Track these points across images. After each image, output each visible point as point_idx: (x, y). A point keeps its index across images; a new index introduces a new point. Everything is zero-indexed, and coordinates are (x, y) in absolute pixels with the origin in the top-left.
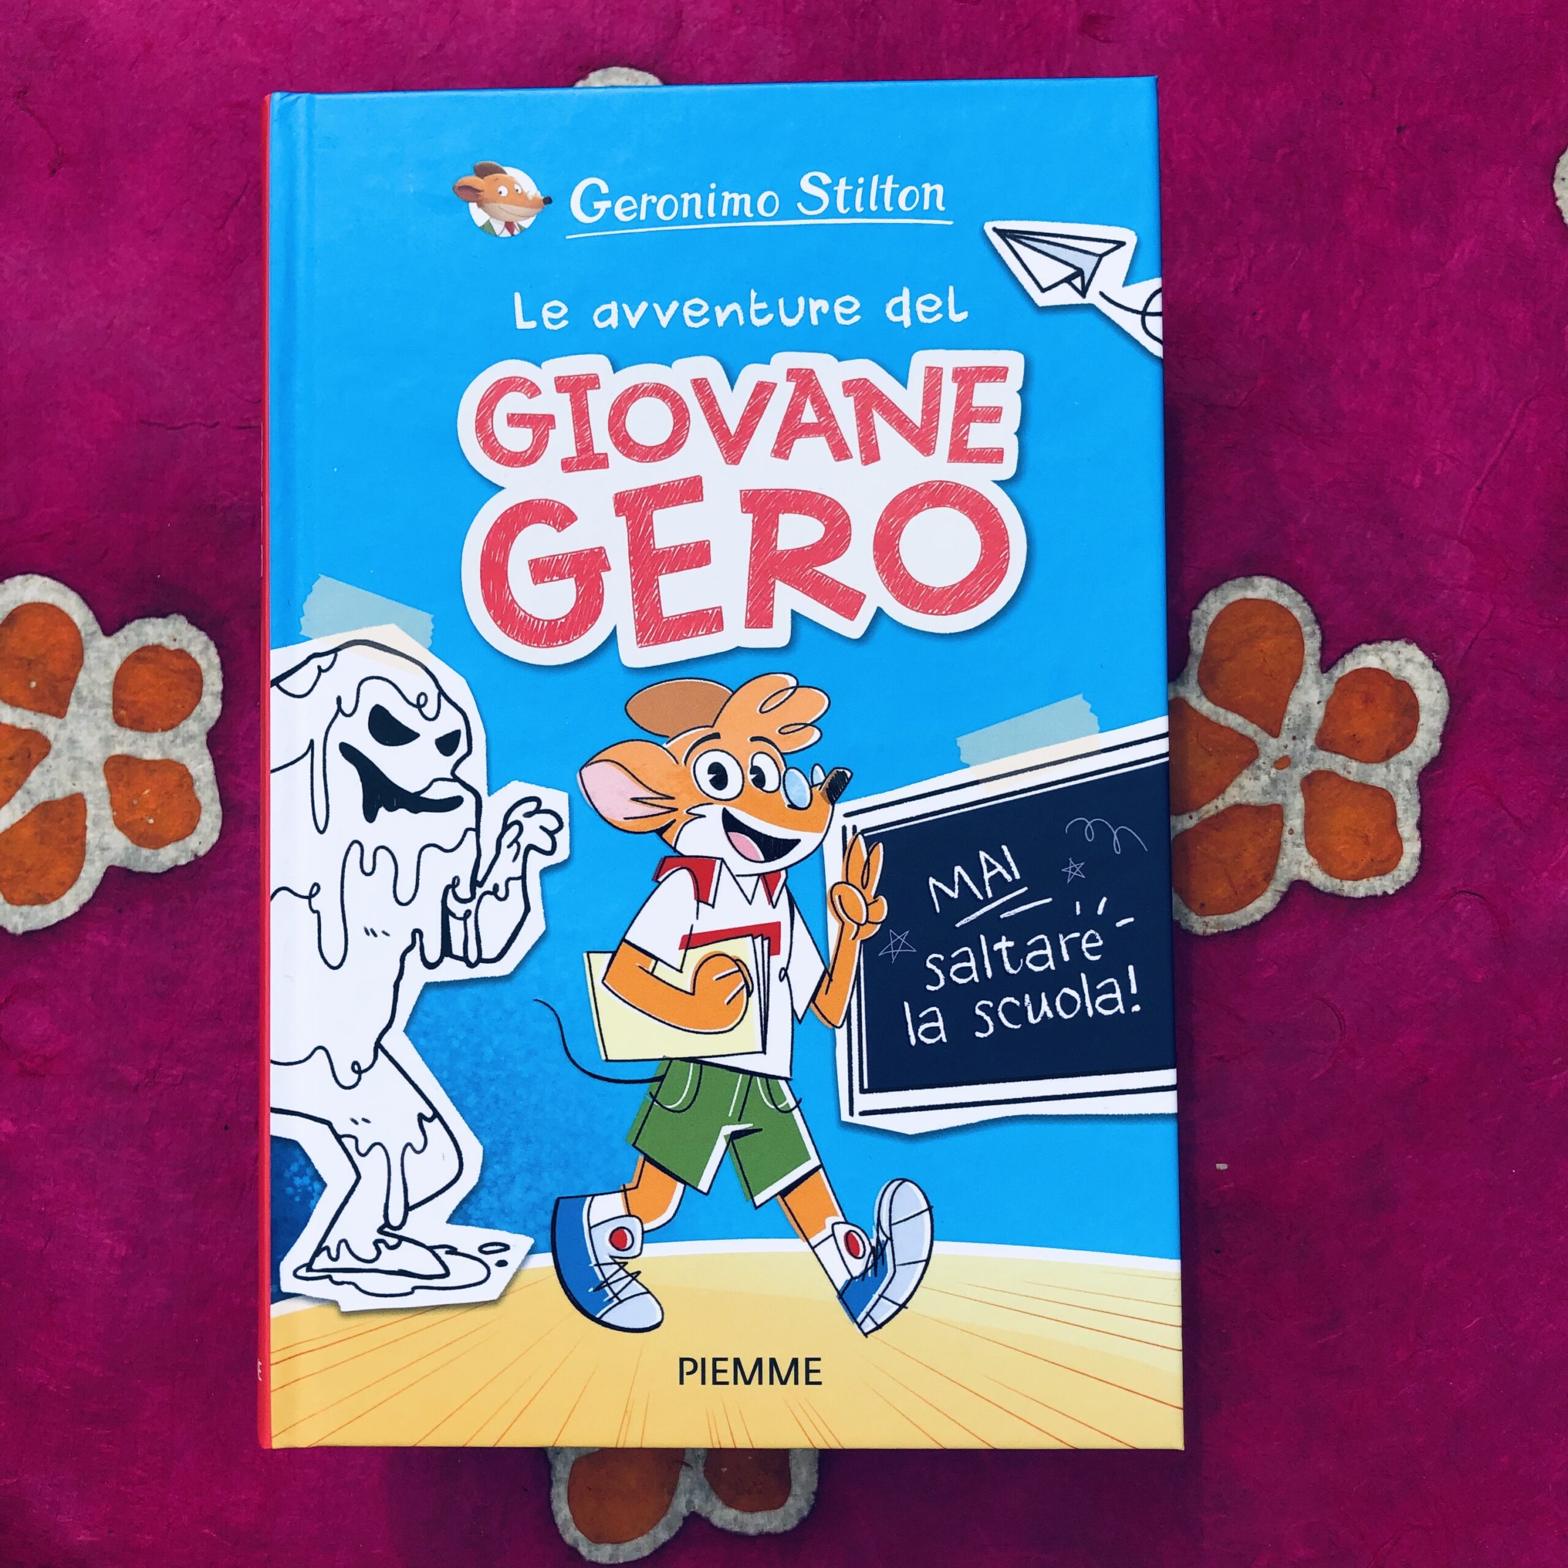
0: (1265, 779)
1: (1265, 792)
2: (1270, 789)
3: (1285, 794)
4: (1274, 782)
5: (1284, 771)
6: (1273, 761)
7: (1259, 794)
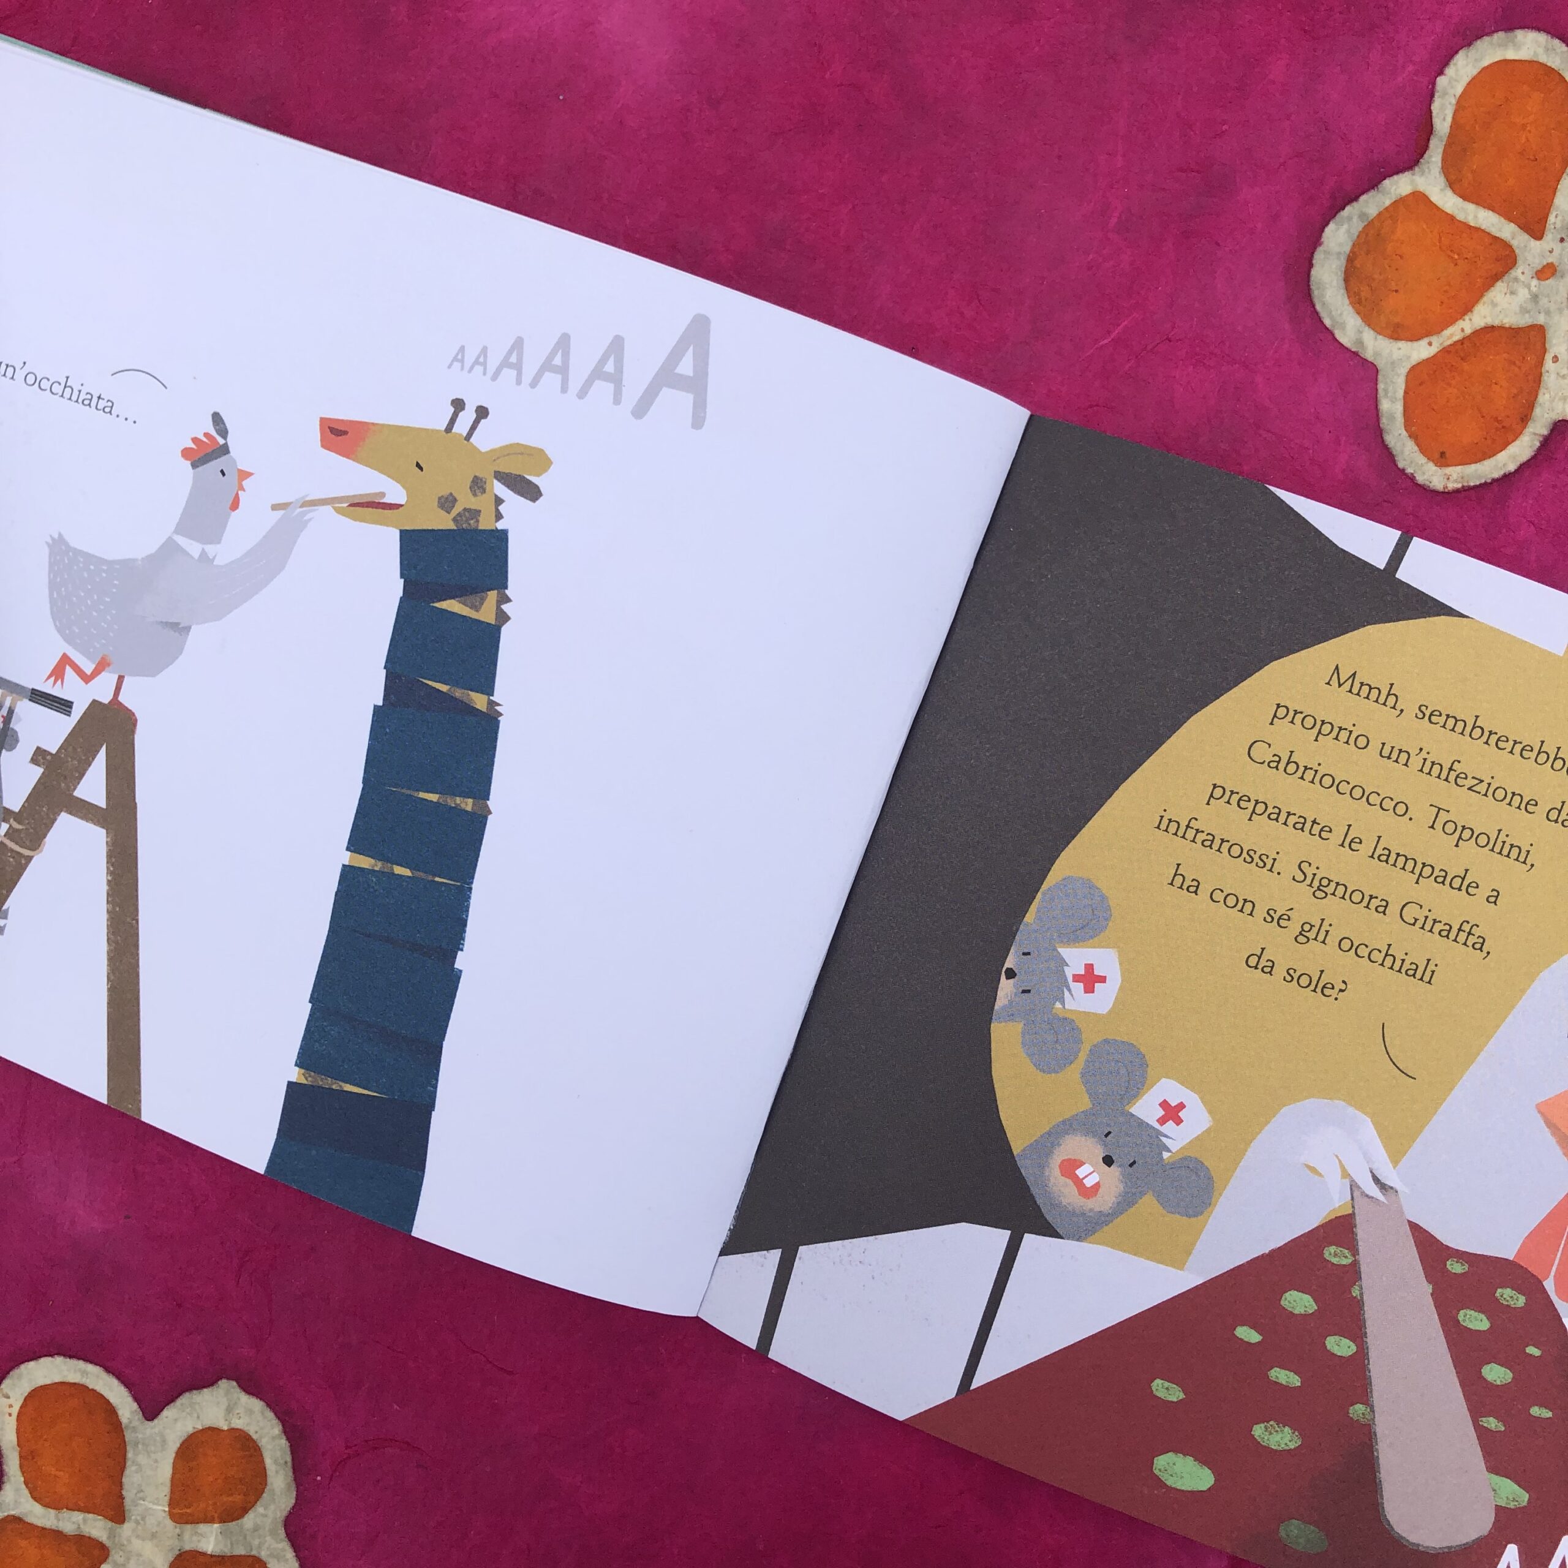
0: (1523, 294)
1: (1524, 310)
2: (1529, 306)
3: (1548, 313)
4: (1535, 298)
5: (1547, 282)
6: (1535, 270)
7: (1515, 313)
